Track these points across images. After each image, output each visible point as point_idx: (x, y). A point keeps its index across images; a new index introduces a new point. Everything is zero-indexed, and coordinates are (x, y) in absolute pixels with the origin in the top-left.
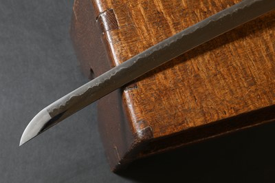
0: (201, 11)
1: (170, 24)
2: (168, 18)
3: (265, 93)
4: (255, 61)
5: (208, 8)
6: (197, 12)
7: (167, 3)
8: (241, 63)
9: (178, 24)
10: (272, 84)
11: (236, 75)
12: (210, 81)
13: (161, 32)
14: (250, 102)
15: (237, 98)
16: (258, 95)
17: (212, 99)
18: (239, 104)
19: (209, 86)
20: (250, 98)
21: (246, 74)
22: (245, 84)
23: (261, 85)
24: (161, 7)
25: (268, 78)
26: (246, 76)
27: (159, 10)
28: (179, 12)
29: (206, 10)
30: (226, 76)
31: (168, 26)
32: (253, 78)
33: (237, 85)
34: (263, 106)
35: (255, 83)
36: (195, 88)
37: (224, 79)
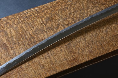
0: (21, 41)
1: (10, 48)
2: (9, 46)
3: (48, 71)
4: (44, 59)
5: (24, 40)
6: (20, 42)
7: (8, 40)
8: (38, 60)
9: (13, 47)
10: (50, 67)
11: (36, 65)
12: (26, 69)
13: (6, 51)
14: (42, 75)
15: (37, 74)
16: (45, 72)
17: (27, 75)
18: (38, 76)
19: (26, 71)
20: (42, 74)
21: (40, 64)
22: (40, 68)
23: (46, 68)
24: (6, 42)
25: (49, 65)
26: (40, 65)
27: (5, 43)
28: (13, 43)
29: (23, 41)
30: (32, 66)
31: (9, 49)
32: (43, 66)
33: (37, 69)
34: (47, 76)
35: (44, 67)
36: (20, 72)
37: (32, 67)
